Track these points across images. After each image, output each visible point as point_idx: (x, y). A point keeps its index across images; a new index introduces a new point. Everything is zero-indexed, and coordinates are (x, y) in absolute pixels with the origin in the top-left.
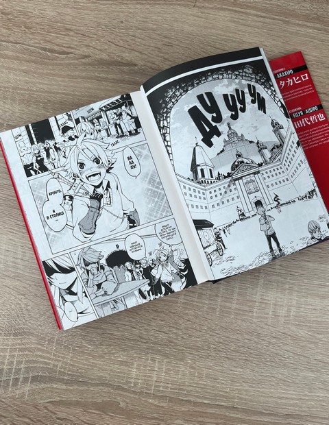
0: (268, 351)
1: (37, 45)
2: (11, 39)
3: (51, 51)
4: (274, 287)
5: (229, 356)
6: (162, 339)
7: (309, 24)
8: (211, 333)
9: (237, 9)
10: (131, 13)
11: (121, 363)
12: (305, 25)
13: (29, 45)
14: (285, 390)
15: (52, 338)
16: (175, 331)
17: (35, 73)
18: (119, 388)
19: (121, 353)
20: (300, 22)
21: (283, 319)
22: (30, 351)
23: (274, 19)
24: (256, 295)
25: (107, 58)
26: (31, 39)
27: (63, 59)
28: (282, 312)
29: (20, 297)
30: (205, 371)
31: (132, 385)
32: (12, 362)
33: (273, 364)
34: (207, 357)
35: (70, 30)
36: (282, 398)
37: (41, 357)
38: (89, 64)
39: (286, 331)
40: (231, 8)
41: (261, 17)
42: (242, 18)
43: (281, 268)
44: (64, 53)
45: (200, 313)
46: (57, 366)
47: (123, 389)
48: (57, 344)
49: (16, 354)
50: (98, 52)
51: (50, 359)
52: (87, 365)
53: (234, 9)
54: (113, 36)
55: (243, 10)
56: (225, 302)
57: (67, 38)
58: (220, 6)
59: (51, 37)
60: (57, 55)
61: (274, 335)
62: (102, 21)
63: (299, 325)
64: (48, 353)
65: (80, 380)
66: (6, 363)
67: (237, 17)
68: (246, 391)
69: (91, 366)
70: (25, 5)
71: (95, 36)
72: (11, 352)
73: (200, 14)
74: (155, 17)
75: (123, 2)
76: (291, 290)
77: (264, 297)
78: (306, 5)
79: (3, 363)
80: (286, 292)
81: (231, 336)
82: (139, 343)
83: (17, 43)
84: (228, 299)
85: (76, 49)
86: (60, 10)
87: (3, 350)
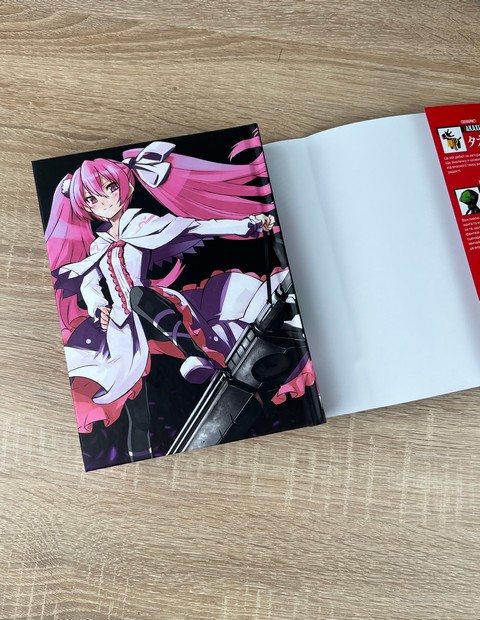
0: (425, 567)
1: (53, 129)
2: (15, 122)
3: (74, 136)
4: (427, 468)
5: (367, 579)
6: (264, 558)
7: (448, 76)
8: (337, 544)
9: (341, 61)
10: (186, 75)
11: (205, 599)
12: (442, 78)
13: (41, 130)
15: (97, 566)
16: (283, 544)
19: (202, 583)
20: (435, 74)
21: (444, 516)
22: (65, 589)
23: (396, 71)
24: (400, 481)
26: (44, 121)
27: (92, 147)
28: (442, 506)
29: (46, 505)
30: (332, 604)
32: (39, 607)
33: (435, 587)
34: (335, 582)
35: (100, 104)
37: (82, 596)
39: (451, 535)
40: (332, 59)
41: (377, 69)
42: (349, 72)
43: (435, 438)
45: (319, 515)
46: (107, 609)
48: (106, 574)
49: (44, 593)
50: (143, 134)
51: (95, 599)
52: (152, 605)
53: (337, 60)
54: (163, 109)
55: (350, 62)
56: (355, 495)
57: (96, 116)
58: (316, 58)
59: (73, 117)
60: (83, 142)
61: (432, 542)
62: (146, 89)
63: (470, 525)
64: (92, 589)
66: (30, 609)
67: (341, 71)
69: (158, 606)
70: (32, 71)
71: (137, 111)
72: (36, 591)
73: (288, 71)
74: (222, 79)
75: (174, 60)
76: (453, 471)
77: (413, 485)
78: (441, 48)
79: (25, 609)
80: (446, 475)
81: (368, 548)
82: (230, 566)
83: (23, 128)
84: (359, 491)
85: (110, 132)
86: (84, 76)
87: (25, 589)
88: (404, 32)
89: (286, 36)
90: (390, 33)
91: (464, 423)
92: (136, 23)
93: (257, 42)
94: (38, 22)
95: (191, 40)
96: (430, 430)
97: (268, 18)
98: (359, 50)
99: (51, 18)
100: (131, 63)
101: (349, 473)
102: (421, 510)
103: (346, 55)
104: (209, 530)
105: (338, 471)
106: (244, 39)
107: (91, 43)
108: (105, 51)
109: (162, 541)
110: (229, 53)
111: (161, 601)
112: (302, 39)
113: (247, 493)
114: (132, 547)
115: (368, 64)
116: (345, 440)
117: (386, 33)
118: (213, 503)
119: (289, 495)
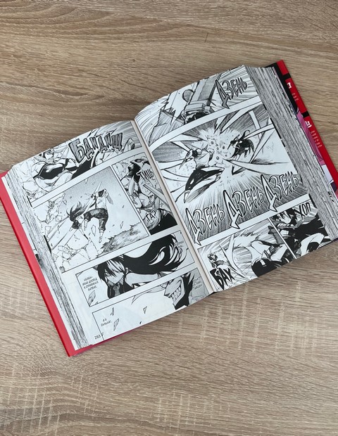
0: (290, 383)
1: (51, 87)
2: (25, 83)
3: (65, 93)
4: (294, 319)
5: (252, 389)
6: (186, 374)
7: (321, 54)
8: (233, 367)
9: (249, 42)
10: (143, 51)
11: (147, 399)
12: (317, 55)
13: (43, 88)
14: (309, 420)
15: (78, 377)
16: (198, 366)
17: (50, 115)
18: (145, 423)
19: (146, 389)
20: (313, 52)
21: (304, 351)
22: (57, 391)
23: (286, 50)
24: (277, 328)
25: (121, 97)
26: (45, 82)
27: (77, 101)
28: (304, 344)
29: (46, 337)
30: (229, 405)
31: (158, 420)
32: (41, 402)
33: (296, 396)
34: (231, 391)
35: (83, 71)
36: (306, 429)
37: (68, 395)
38: (103, 104)
39: (308, 363)
40: (242, 41)
41: (273, 48)
42: (253, 50)
43: (301, 300)
44: (77, 94)
46: (84, 404)
47: (150, 425)
48: (84, 382)
49: (44, 393)
50: (111, 92)
51: (77, 397)
53: (246, 42)
54: (126, 75)
55: (254, 43)
56: (246, 336)
57: (80, 79)
58: (231, 40)
60: (71, 97)
61: (296, 367)
62: (114, 60)
63: (321, 357)
64: (75, 391)
65: (107, 417)
66: (35, 403)
67: (248, 50)
68: (271, 423)
69: (117, 403)
70: (37, 47)
71: (108, 76)
72: (38, 391)
73: (211, 49)
74: (167, 54)
75: (134, 40)
76: (311, 322)
77: (285, 330)
78: (317, 34)
79: (32, 403)
80: (307, 324)
81: (254, 370)
82: (163, 379)
83: (31, 86)
84: (249, 333)
85: (90, 90)
86: (72, 51)
87: (31, 390)
88: (293, 22)
89: (211, 24)
90: (283, 23)
91: (321, 290)
92: (108, 13)
93: (191, 28)
94: (41, 12)
95: (145, 26)
96: (298, 295)
97: (199, 11)
98: (261, 35)
99: (50, 9)
100: (104, 42)
101: (243, 321)
102: (289, 346)
103: (252, 38)
104: (150, 356)
105: (236, 320)
106: (182, 26)
107: (77, 28)
108: (87, 33)
109: (120, 363)
110: (171, 35)
111: (119, 400)
112: (222, 26)
113: (176, 333)
114: (100, 365)
115: (267, 44)
116: (241, 300)
117: (280, 23)
118: (153, 338)
119: (203, 335)
